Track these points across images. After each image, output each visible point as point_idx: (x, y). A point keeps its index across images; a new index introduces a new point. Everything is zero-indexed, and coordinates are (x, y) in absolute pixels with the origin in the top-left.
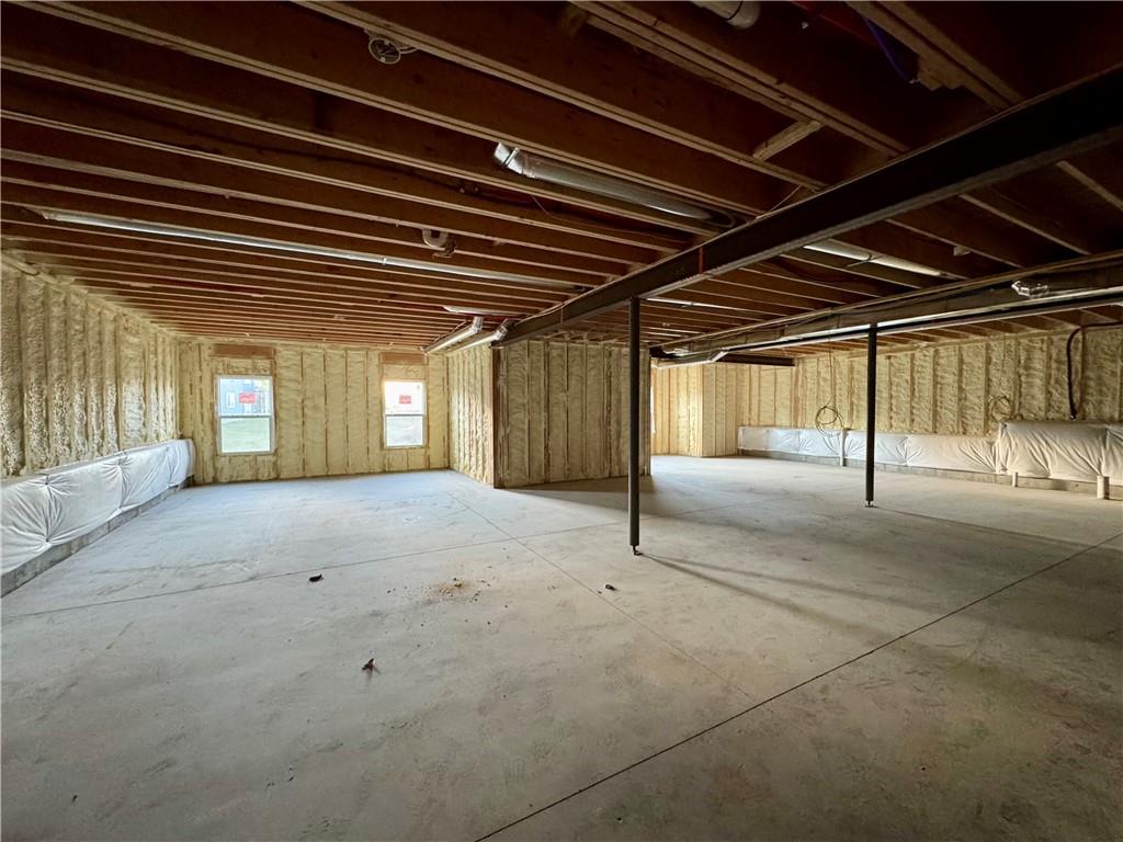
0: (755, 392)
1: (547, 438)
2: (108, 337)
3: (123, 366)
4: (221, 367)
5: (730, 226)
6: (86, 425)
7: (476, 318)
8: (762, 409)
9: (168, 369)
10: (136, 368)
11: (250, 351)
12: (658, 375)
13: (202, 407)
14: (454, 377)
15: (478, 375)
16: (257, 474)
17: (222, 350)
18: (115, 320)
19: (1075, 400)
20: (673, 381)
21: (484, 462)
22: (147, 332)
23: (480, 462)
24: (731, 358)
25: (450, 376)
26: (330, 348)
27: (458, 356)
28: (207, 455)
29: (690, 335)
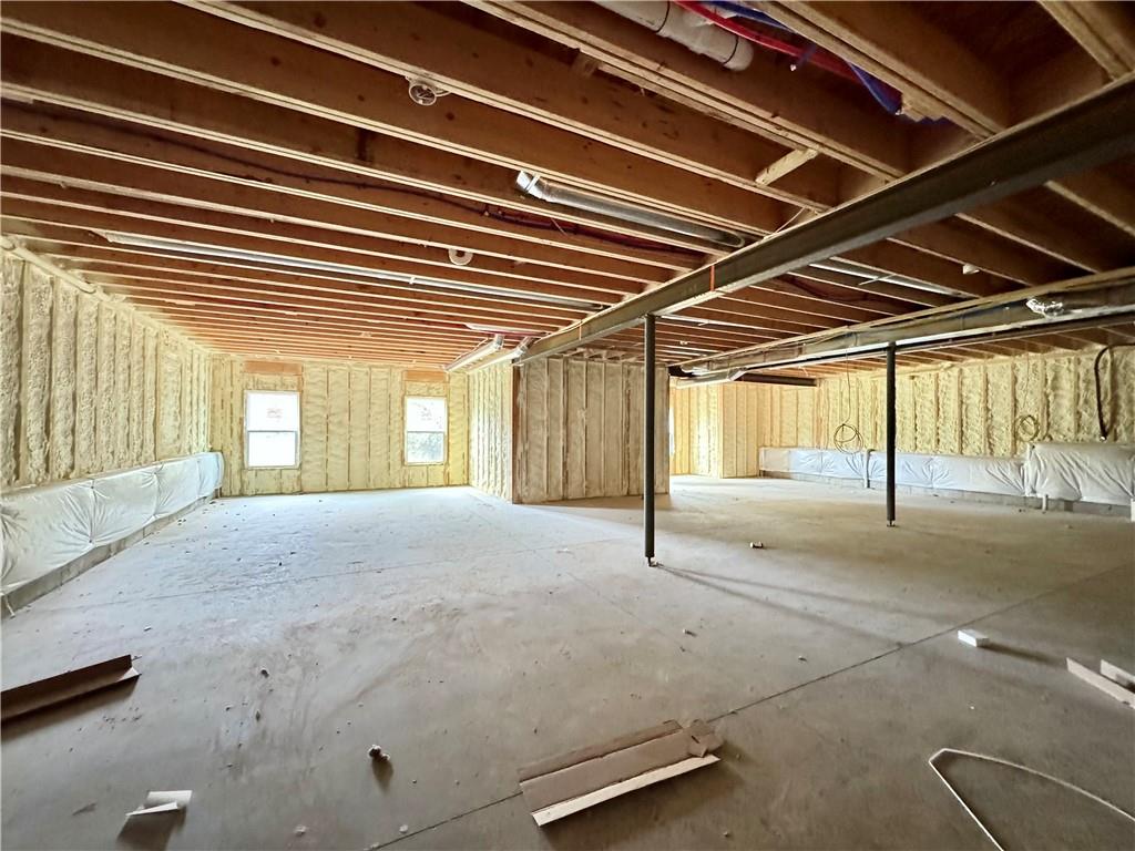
0: (777, 412)
1: (565, 457)
2: (150, 352)
3: (162, 380)
4: (251, 383)
5: (739, 246)
6: (128, 434)
7: (497, 335)
8: (784, 430)
9: (202, 384)
10: (173, 382)
11: (280, 367)
12: (678, 395)
13: (232, 422)
14: (475, 395)
15: (499, 393)
16: (281, 488)
17: (254, 366)
18: (157, 336)
19: (1105, 420)
20: (694, 401)
21: (503, 478)
22: (184, 348)
23: (499, 479)
24: (749, 378)
25: (471, 393)
26: (355, 365)
27: (479, 373)
28: (235, 467)
29: (709, 354)
